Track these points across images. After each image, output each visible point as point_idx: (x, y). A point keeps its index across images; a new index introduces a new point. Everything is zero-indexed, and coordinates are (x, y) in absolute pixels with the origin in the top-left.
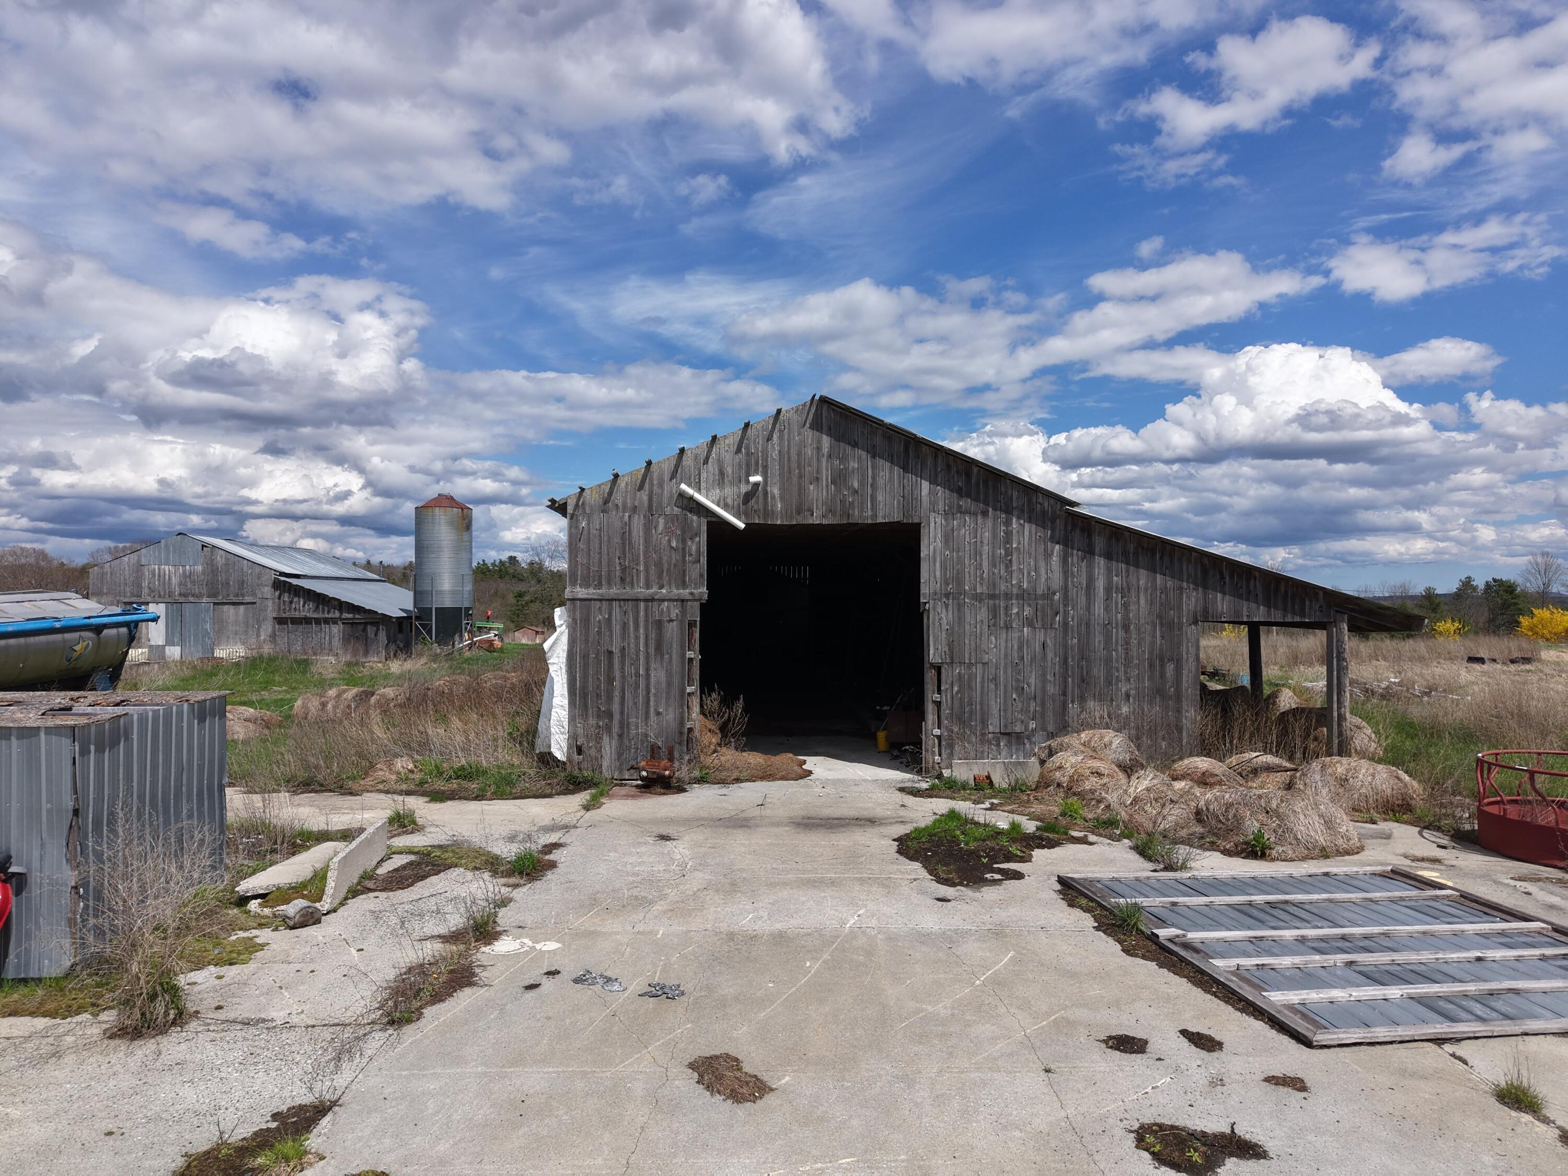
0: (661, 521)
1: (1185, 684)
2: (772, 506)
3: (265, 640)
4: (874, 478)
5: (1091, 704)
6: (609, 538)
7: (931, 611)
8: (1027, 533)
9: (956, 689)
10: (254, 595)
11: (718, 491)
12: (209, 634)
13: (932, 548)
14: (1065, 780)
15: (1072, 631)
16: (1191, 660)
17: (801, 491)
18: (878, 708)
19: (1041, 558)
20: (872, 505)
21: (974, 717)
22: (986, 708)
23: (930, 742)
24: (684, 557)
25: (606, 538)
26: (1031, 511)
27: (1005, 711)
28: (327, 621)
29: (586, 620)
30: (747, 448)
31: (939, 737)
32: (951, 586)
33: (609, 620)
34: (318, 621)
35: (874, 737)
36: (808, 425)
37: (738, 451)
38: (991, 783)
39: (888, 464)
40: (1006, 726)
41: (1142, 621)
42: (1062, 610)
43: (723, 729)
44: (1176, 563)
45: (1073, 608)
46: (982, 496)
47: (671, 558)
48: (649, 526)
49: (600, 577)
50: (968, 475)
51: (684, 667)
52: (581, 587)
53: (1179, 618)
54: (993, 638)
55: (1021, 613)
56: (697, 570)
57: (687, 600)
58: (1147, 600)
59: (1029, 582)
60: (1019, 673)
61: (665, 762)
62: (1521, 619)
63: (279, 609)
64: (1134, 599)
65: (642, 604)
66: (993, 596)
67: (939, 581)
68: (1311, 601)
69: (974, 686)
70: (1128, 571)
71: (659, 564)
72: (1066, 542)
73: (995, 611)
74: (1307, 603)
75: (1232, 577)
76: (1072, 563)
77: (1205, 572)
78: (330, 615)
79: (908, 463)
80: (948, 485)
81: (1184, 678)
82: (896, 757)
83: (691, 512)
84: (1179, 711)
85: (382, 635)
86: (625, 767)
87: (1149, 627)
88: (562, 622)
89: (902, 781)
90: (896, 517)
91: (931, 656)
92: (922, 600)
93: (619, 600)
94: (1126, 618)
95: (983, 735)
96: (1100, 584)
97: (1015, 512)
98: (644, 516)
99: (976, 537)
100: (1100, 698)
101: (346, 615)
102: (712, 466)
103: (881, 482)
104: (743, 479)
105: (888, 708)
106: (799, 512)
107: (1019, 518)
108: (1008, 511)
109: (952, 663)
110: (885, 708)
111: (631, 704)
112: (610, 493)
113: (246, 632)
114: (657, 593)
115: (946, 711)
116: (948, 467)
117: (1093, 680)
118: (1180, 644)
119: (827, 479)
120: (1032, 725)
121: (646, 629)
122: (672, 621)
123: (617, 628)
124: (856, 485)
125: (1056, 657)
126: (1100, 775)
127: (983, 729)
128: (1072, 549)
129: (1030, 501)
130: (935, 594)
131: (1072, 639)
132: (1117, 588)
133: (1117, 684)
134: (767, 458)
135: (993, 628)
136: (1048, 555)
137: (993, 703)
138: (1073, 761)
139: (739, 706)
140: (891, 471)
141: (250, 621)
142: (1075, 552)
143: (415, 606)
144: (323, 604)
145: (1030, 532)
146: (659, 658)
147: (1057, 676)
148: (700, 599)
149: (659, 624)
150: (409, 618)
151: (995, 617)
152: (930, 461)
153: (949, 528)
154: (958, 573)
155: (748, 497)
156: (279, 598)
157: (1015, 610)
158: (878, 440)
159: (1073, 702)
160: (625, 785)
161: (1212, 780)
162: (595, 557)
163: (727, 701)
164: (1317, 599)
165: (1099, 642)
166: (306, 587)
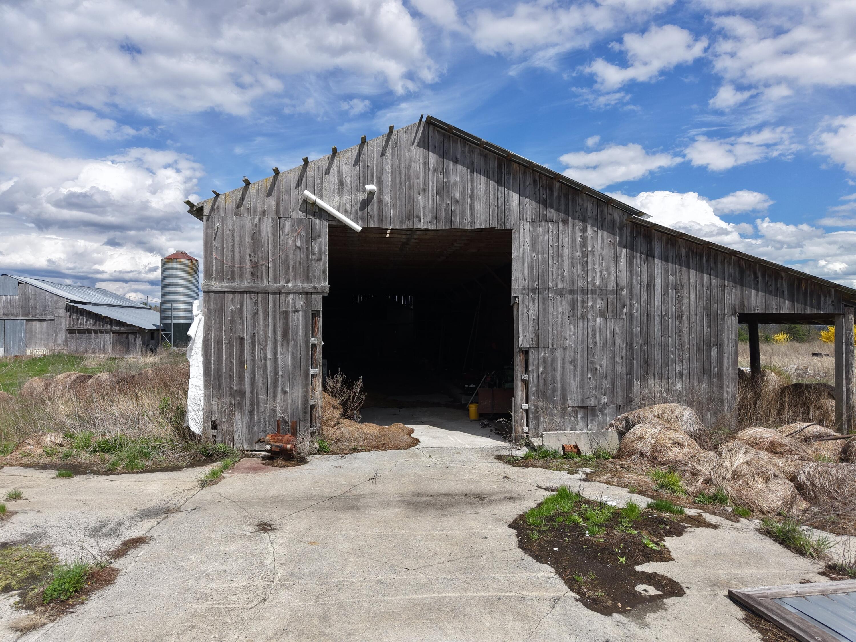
0: (288, 224)
1: (726, 365)
2: (386, 212)
3: (60, 344)
4: (472, 190)
5: (651, 382)
6: (241, 238)
7: (520, 304)
8: (600, 238)
9: (541, 369)
10: (53, 314)
11: (338, 199)
12: (23, 340)
13: (521, 250)
14: (648, 450)
15: (637, 320)
16: (731, 345)
17: (411, 200)
18: (466, 386)
19: (611, 259)
20: (471, 213)
21: (556, 393)
22: (566, 386)
23: (520, 415)
24: (308, 255)
25: (238, 238)
26: (603, 220)
27: (582, 388)
28: (102, 332)
29: (220, 311)
30: (364, 162)
31: (527, 411)
32: (537, 283)
33: (241, 310)
34: (96, 332)
35: (465, 409)
36: (416, 143)
37: (356, 163)
38: (579, 452)
39: (484, 179)
40: (583, 401)
41: (692, 313)
42: (628, 303)
43: (344, 404)
44: (720, 266)
45: (637, 302)
46: (563, 207)
47: (296, 256)
48: (276, 228)
49: (233, 272)
50: (551, 189)
51: (308, 352)
52: (215, 280)
53: (722, 310)
54: (572, 327)
55: (595, 305)
56: (320, 268)
57: (311, 293)
58: (696, 295)
59: (601, 280)
60: (593, 356)
61: (288, 436)
62: (822, 333)
63: (70, 324)
64: (686, 294)
65: (270, 296)
66: (571, 292)
67: (527, 278)
68: (825, 297)
69: (556, 367)
70: (681, 271)
71: (285, 262)
72: (631, 247)
73: (574, 304)
74: (823, 298)
75: (763, 277)
76: (637, 264)
77: (742, 272)
78: (105, 328)
79: (501, 177)
80: (534, 197)
81: (726, 360)
82: (486, 426)
83: (314, 216)
84: (722, 387)
85: (139, 341)
86: (255, 439)
87: (697, 318)
88: (199, 312)
89: (497, 450)
90: (491, 224)
91: (520, 342)
92: (513, 295)
93: (250, 293)
94: (679, 309)
95: (564, 409)
96: (659, 282)
97: (590, 221)
98: (273, 219)
99: (558, 242)
100: (658, 377)
101: (114, 328)
102: (333, 177)
103: (478, 193)
104: (360, 189)
105: (474, 386)
106: (409, 218)
107: (593, 226)
108: (584, 220)
109: (538, 348)
110: (472, 386)
111: (260, 384)
112: (242, 199)
113: (48, 339)
114: (284, 287)
115: (533, 389)
116: (535, 182)
117: (653, 361)
118: (722, 331)
119: (433, 190)
120: (604, 399)
121: (274, 318)
122: (296, 311)
123: (247, 318)
124: (457, 195)
125: (623, 342)
126: (680, 445)
127: (563, 404)
128: (637, 252)
129: (602, 212)
130: (524, 289)
131: (636, 327)
132: (672, 285)
133: (672, 365)
134: (381, 170)
135: (571, 318)
136: (616, 257)
137: (571, 381)
138: (652, 432)
139: (358, 386)
140: (487, 184)
141: (51, 331)
142: (639, 255)
143: (161, 322)
144: (99, 321)
145: (602, 238)
146: (285, 343)
147: (624, 358)
148: (322, 293)
149: (286, 314)
150: (157, 330)
151: (573, 309)
152: (519, 177)
153: (536, 233)
154: (543, 272)
155: (364, 204)
156: (70, 317)
157: (590, 303)
158: (476, 158)
159: (636, 380)
160: (254, 456)
161: (780, 449)
162: (228, 254)
163: (348, 383)
164: (830, 295)
165: (658, 330)
166: (88, 309)
